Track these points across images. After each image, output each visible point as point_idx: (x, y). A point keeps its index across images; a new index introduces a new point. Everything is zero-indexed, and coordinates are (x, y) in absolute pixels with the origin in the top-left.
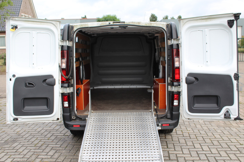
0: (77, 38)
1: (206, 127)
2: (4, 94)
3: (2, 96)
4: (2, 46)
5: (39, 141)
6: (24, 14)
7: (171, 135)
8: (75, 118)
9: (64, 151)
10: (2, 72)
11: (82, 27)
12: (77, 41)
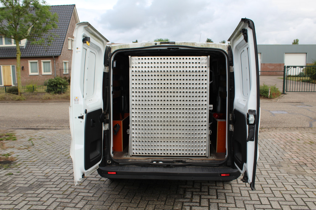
0: (115, 62)
1: (274, 174)
2: (41, 125)
3: (39, 127)
4: (47, 72)
5: (69, 187)
6: (71, 38)
7: (231, 184)
8: (110, 162)
9: (96, 203)
10: (44, 100)
11: (121, 48)
12: (115, 66)
